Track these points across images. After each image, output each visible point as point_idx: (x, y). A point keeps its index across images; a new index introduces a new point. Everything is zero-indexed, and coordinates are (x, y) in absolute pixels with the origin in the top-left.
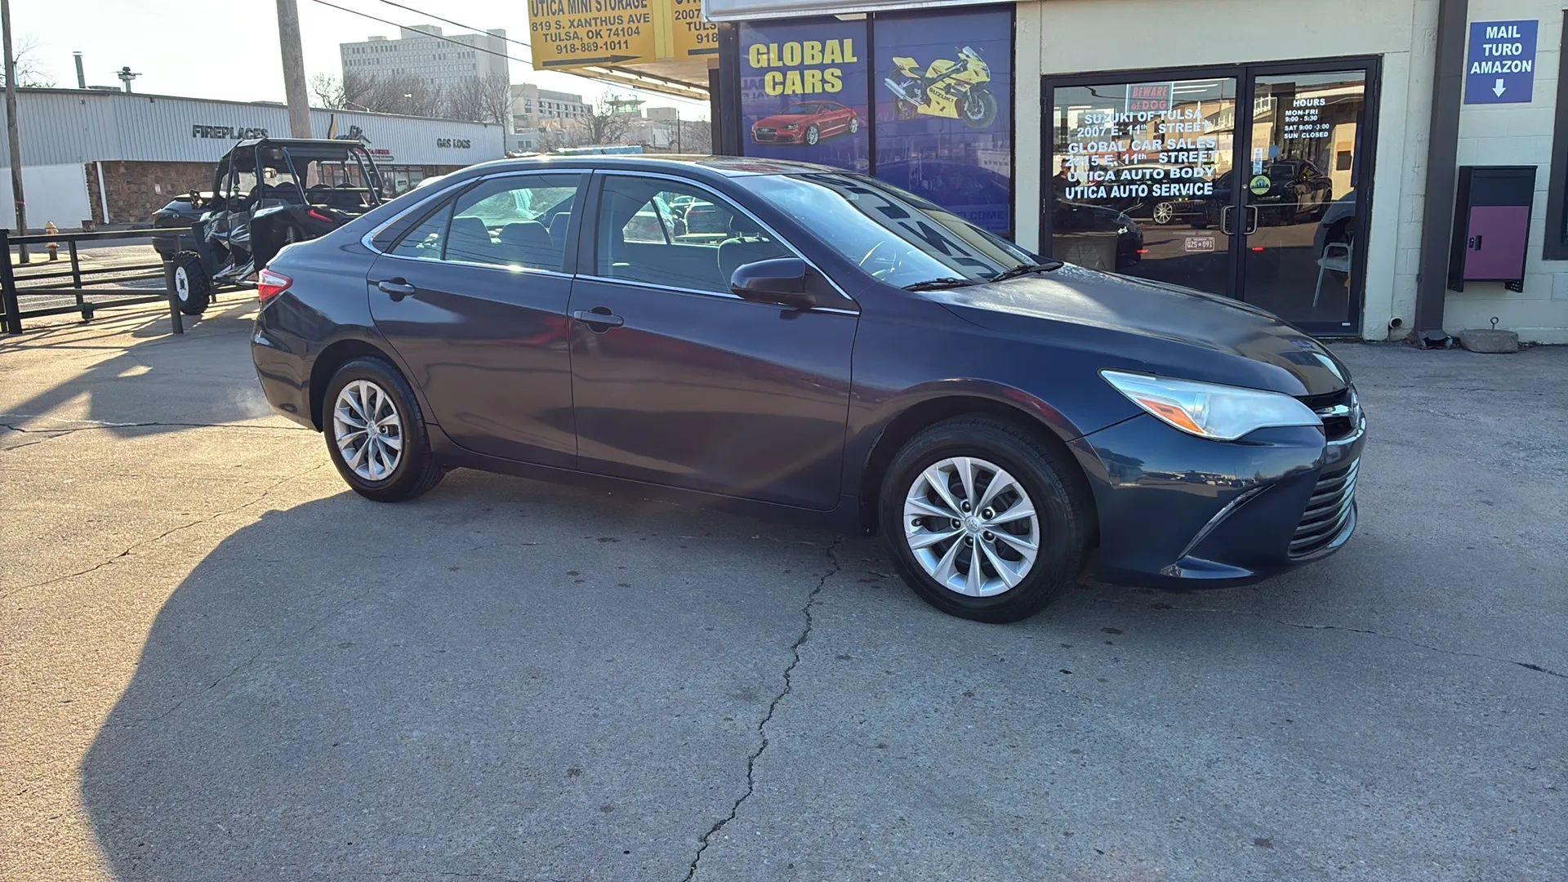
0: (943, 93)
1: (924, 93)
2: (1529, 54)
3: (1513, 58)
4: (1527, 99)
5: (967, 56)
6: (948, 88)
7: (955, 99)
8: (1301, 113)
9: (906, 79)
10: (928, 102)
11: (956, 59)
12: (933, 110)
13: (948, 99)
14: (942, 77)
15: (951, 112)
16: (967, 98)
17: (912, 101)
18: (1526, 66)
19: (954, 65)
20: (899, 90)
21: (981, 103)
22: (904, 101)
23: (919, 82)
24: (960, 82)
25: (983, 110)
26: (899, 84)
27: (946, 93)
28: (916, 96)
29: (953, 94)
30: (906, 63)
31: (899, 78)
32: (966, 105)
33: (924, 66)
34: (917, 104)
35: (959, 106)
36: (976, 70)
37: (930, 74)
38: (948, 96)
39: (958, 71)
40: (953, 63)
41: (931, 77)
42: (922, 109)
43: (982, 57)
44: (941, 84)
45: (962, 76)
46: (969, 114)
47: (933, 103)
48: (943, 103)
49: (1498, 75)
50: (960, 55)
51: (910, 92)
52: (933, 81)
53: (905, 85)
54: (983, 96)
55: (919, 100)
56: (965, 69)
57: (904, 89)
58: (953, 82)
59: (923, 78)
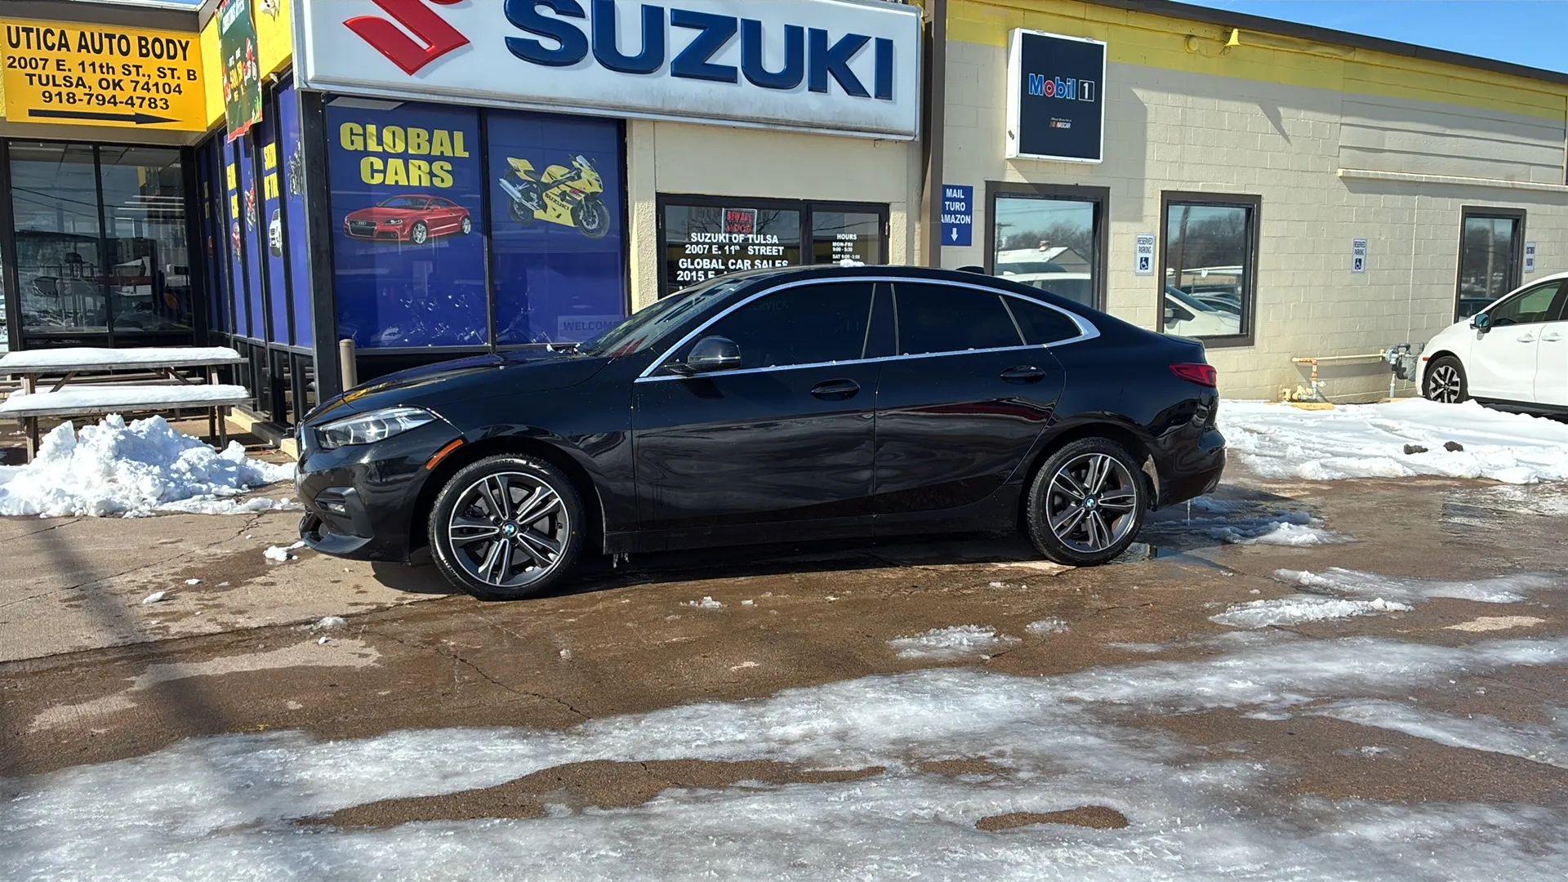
0: (558, 199)
1: (540, 198)
2: (968, 211)
3: (961, 213)
4: (969, 244)
5: (581, 165)
6: (563, 195)
7: (571, 207)
8: (842, 244)
9: (521, 182)
10: (544, 207)
11: (570, 167)
12: (549, 216)
13: (564, 206)
14: (557, 183)
15: (567, 220)
16: (582, 207)
17: (528, 205)
18: (967, 219)
19: (569, 173)
20: (515, 192)
21: (595, 213)
22: (521, 205)
23: (535, 186)
24: (575, 191)
25: (597, 220)
26: (514, 186)
27: (562, 200)
28: (532, 200)
29: (568, 202)
30: (521, 165)
31: (515, 180)
32: (582, 214)
33: (540, 170)
34: (533, 209)
35: (574, 214)
36: (589, 181)
37: (545, 179)
38: (564, 203)
39: (572, 179)
40: (567, 170)
41: (546, 181)
42: (539, 214)
43: (595, 167)
44: (556, 191)
45: (577, 184)
46: (585, 223)
47: (549, 209)
48: (560, 210)
49: (954, 225)
50: (574, 163)
51: (525, 194)
52: (548, 187)
53: (520, 188)
54: (596, 206)
55: (535, 204)
56: (580, 177)
57: (520, 191)
58: (568, 190)
59: (538, 182)
